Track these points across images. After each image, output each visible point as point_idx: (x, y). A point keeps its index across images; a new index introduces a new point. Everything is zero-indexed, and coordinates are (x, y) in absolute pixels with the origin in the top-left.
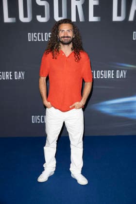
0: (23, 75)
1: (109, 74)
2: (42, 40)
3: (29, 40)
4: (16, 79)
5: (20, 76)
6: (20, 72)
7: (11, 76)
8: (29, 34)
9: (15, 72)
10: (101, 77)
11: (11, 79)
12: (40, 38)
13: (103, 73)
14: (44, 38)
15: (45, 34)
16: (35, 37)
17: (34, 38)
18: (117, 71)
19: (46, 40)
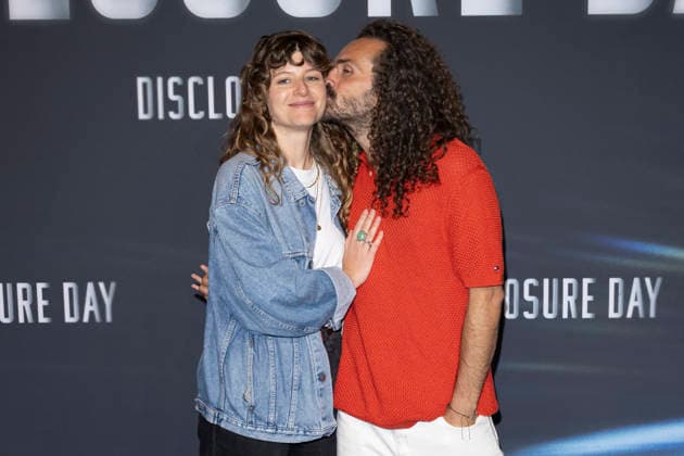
0: (108, 301)
1: (568, 299)
2: (213, 115)
3: (142, 116)
4: (68, 319)
5: (89, 303)
6: (90, 286)
7: (41, 303)
8: (140, 81)
9: (67, 286)
10: (527, 315)
11: (42, 319)
12: (201, 104)
13: (536, 291)
14: (220, 107)
15: (229, 81)
16: (172, 97)
17: (170, 106)
18: (613, 281)
19: (230, 115)
